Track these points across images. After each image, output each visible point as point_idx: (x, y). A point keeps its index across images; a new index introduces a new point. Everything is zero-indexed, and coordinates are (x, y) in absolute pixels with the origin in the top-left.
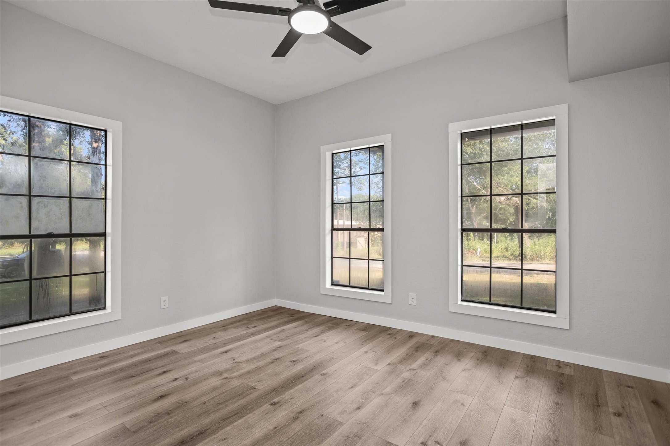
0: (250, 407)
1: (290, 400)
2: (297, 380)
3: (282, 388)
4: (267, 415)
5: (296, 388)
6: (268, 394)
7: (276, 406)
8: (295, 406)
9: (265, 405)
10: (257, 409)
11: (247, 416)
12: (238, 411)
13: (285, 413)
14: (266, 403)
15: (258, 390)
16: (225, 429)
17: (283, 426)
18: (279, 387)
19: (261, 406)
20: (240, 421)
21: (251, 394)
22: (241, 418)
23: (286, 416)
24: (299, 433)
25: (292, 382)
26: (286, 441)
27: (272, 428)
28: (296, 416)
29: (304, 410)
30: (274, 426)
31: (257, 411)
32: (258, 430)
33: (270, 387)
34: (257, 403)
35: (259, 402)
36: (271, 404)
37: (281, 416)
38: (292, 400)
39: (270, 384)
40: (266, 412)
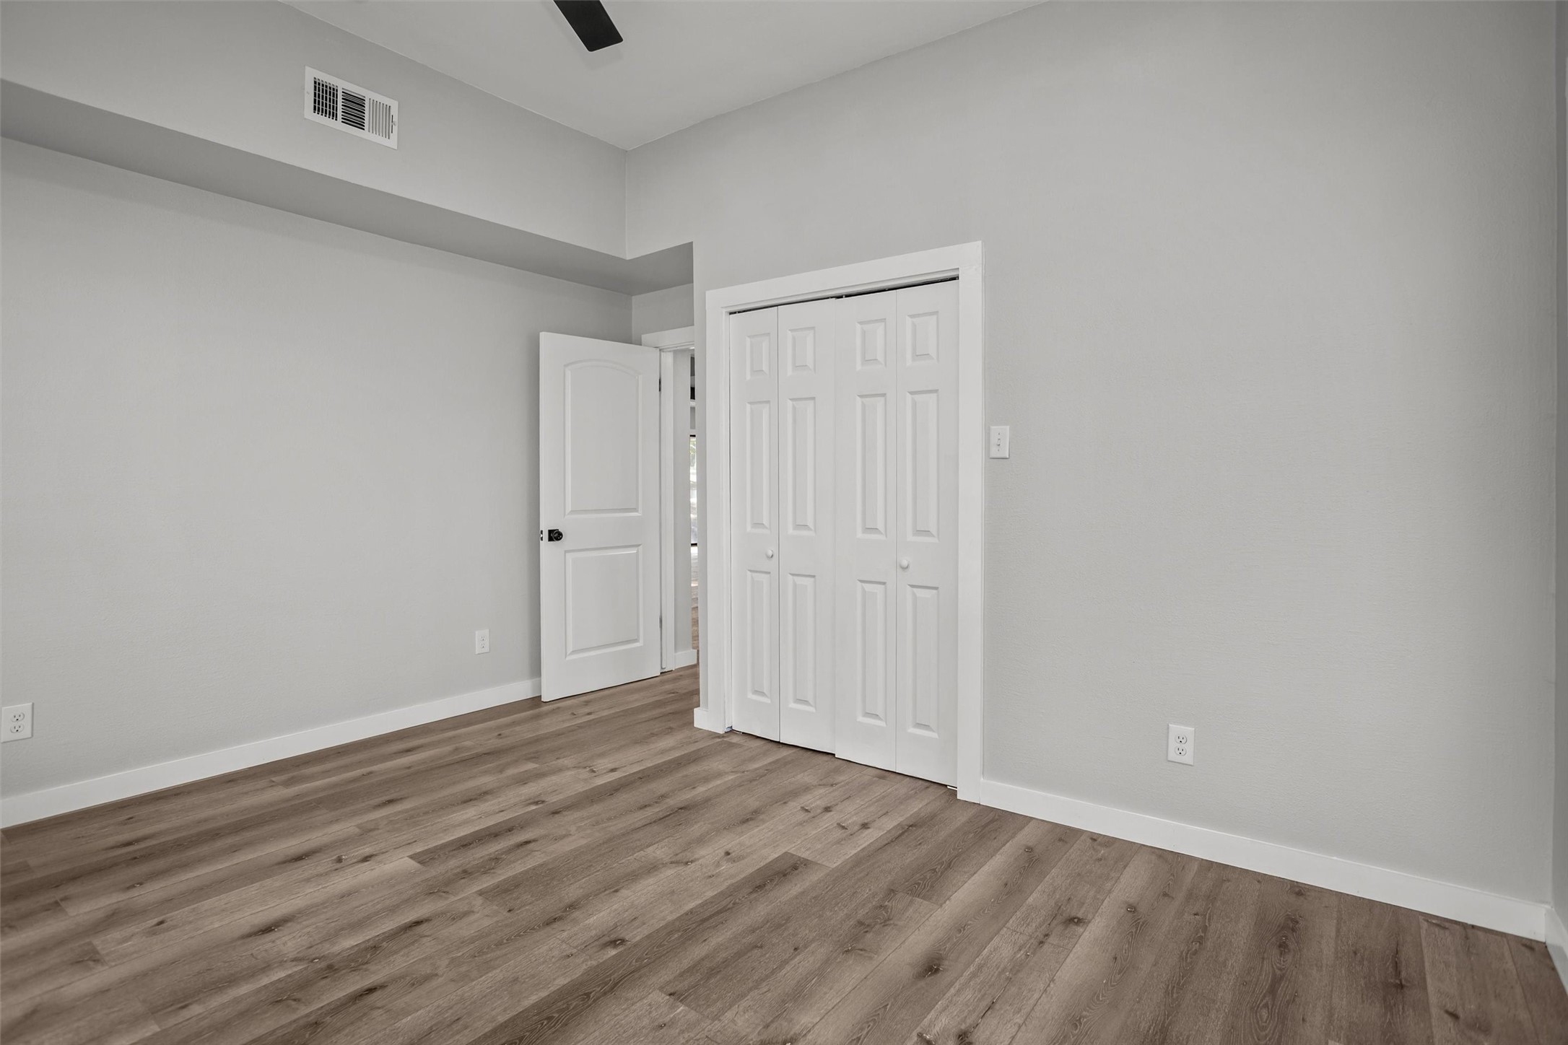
0: (676, 936)
1: (575, 950)
2: (532, 1031)
3: (588, 995)
4: (633, 918)
5: (544, 994)
6: (633, 972)
7: (613, 937)
8: (565, 934)
9: (638, 938)
10: (658, 931)
11: (678, 915)
12: (701, 927)
13: (591, 920)
14: (635, 945)
15: (661, 989)
16: (715, 893)
17: (601, 893)
18: (598, 998)
19: (648, 937)
20: (691, 905)
21: (681, 975)
22: (691, 912)
23: (590, 912)
24: (572, 881)
25: (549, 1019)
26: (599, 871)
27: (623, 891)
28: (569, 911)
29: (547, 924)
30: (618, 894)
31: (657, 926)
32: (650, 888)
33: (627, 1000)
34: (661, 946)
35: (655, 949)
36: (623, 941)
37: (601, 914)
38: (568, 952)
39: (625, 1010)
40: (636, 923)
